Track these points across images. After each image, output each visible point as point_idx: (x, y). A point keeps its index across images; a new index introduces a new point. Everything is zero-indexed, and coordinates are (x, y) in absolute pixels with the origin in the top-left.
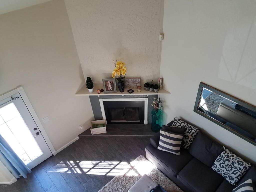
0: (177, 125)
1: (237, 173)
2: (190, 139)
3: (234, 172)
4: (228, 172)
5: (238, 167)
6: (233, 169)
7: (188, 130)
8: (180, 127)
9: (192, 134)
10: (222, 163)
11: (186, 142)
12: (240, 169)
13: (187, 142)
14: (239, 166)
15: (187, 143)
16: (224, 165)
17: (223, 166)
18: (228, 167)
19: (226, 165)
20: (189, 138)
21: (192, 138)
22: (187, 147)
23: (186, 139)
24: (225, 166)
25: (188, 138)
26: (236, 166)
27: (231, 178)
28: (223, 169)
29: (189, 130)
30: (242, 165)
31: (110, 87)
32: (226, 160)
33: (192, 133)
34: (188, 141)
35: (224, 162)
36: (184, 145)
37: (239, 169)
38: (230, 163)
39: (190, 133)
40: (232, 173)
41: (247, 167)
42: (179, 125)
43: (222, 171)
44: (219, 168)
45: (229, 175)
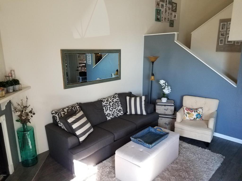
0: (63, 115)
1: (119, 104)
6: (116, 104)
8: (66, 113)
16: (111, 107)
17: (112, 109)
19: (113, 107)
24: (112, 108)
26: (115, 101)
28: (113, 111)
29: (74, 108)
30: (116, 97)
32: (110, 103)
37: (117, 101)
38: (112, 103)
39: (77, 110)
40: (118, 107)
42: (64, 114)
43: (114, 113)
44: (111, 113)
45: (118, 110)
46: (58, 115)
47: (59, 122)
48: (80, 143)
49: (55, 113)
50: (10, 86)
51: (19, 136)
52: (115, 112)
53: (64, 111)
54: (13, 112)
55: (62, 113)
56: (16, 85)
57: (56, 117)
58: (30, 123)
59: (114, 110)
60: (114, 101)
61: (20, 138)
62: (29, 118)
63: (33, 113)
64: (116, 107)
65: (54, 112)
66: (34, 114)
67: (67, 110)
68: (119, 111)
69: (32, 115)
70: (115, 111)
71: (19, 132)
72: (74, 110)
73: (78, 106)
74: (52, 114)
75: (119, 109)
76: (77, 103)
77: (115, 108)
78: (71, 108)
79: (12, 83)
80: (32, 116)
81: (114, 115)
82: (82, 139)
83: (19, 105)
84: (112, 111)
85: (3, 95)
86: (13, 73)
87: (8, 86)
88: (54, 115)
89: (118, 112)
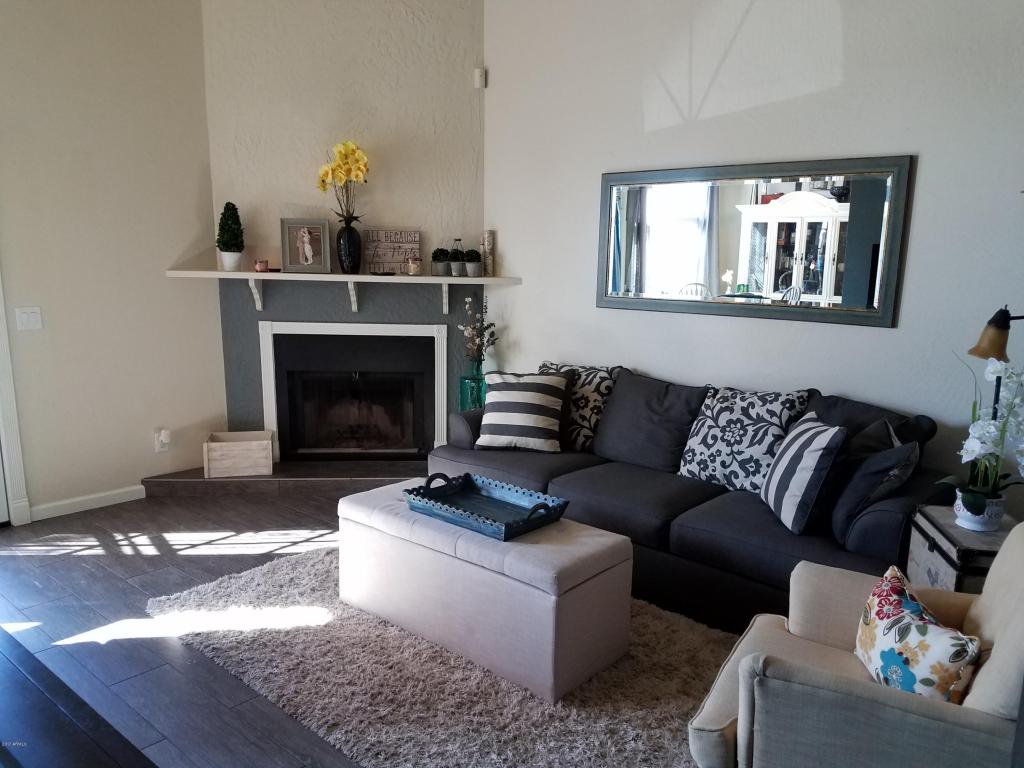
1: (766, 433)
2: (591, 405)
3: (754, 436)
4: (736, 448)
5: (763, 412)
6: (750, 429)
7: (583, 377)
9: (599, 384)
10: (710, 427)
11: (580, 421)
12: (772, 413)
13: (583, 418)
14: (768, 406)
15: (586, 424)
16: (717, 432)
17: (715, 438)
18: (730, 431)
19: (723, 430)
20: (589, 401)
21: (599, 398)
22: (584, 439)
23: (580, 411)
24: (720, 435)
25: (587, 401)
26: (758, 414)
27: (751, 467)
28: (713, 450)
29: (588, 375)
30: (777, 400)
31: (308, 250)
32: (722, 410)
33: (597, 380)
34: (587, 412)
35: (715, 419)
36: (575, 433)
37: (767, 417)
38: (737, 415)
39: (590, 383)
40: (751, 444)
41: (795, 398)
43: (713, 461)
44: (701, 454)
45: (739, 458)
52: (719, 460)
59: (720, 446)
60: (753, 412)
64: (739, 442)
68: (743, 464)
70: (719, 452)
75: (746, 456)
77: (732, 441)
81: (710, 469)
84: (709, 447)
89: (735, 467)
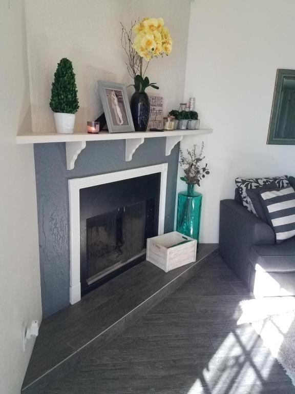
0: (254, 188)
31: (119, 112)
42: (257, 187)
46: (247, 186)
47: (245, 197)
48: (277, 242)
49: (241, 181)
50: (183, 119)
51: (179, 201)
53: (258, 183)
54: (179, 164)
55: (254, 184)
56: (192, 119)
57: (242, 190)
58: (199, 186)
61: (180, 204)
62: (199, 179)
63: (206, 171)
65: (239, 180)
66: (208, 173)
67: (264, 182)
69: (204, 174)
71: (181, 195)
72: (278, 185)
73: (286, 179)
74: (237, 182)
76: (286, 176)
78: (271, 181)
79: (188, 115)
80: (204, 176)
82: (281, 236)
83: (189, 153)
85: (171, 128)
86: (192, 102)
87: (181, 119)
88: (239, 184)
